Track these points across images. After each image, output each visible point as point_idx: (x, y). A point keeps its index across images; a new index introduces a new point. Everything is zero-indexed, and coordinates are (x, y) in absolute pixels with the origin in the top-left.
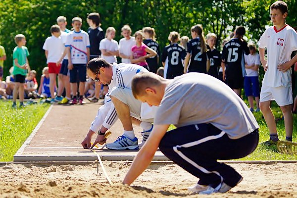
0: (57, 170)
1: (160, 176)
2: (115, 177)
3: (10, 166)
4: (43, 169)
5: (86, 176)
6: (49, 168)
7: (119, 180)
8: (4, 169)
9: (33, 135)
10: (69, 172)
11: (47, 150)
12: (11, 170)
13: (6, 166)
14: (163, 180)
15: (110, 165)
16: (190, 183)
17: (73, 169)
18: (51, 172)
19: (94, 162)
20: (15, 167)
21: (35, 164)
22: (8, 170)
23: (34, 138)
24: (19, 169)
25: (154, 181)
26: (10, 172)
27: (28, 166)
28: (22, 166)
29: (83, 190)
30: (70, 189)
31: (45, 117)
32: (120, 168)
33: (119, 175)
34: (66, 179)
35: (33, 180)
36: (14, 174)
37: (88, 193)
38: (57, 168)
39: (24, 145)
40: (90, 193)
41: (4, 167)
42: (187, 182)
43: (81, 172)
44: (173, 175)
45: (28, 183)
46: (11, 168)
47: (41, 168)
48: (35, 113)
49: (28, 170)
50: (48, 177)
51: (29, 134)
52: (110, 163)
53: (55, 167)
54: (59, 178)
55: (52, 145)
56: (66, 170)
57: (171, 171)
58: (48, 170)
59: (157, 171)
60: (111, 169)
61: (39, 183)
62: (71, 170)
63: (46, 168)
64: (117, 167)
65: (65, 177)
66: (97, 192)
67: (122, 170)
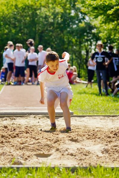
0: (8, 119)
2: (37, 123)
5: (22, 122)
6: (4, 118)
7: (39, 125)
10: (13, 120)
11: (2, 109)
14: (61, 125)
15: (35, 117)
16: (75, 126)
18: (4, 120)
19: (26, 115)
29: (21, 130)
30: (14, 130)
32: (39, 119)
33: (39, 122)
34: (12, 124)
37: (24, 132)
38: (8, 118)
40: (25, 132)
42: (73, 126)
43: (20, 120)
50: (3, 123)
52: (34, 116)
53: (6, 118)
54: (8, 123)
55: (5, 107)
56: (12, 119)
58: (3, 119)
60: (35, 119)
62: (15, 119)
63: (2, 119)
64: (38, 118)
65: (12, 123)
66: (28, 131)
67: (40, 120)
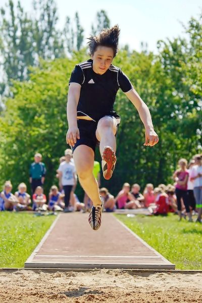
0: (62, 275)
1: (151, 283)
2: (112, 283)
3: (22, 272)
4: (50, 274)
5: (87, 281)
6: (55, 274)
7: (115, 286)
8: (16, 274)
9: (41, 244)
10: (72, 277)
11: (53, 258)
12: (22, 275)
13: (18, 271)
14: (153, 287)
15: (108, 273)
16: (177, 289)
17: (75, 275)
18: (56, 277)
19: (93, 269)
20: (26, 273)
21: (43, 271)
22: (19, 275)
23: (42, 247)
24: (29, 275)
25: (145, 288)
26: (21, 277)
27: (37, 272)
28: (31, 272)
31: (52, 227)
32: (116, 275)
33: (115, 281)
34: (70, 284)
35: (41, 284)
36: (25, 278)
38: (62, 274)
39: (34, 254)
41: (16, 272)
42: (174, 288)
43: (83, 278)
44: (162, 282)
45: (37, 287)
46: (22, 274)
47: (48, 274)
48: (43, 224)
49: (36, 276)
50: (54, 282)
51: (38, 243)
52: (107, 270)
53: (60, 273)
54: (63, 283)
55: (58, 254)
56: (70, 276)
57: (160, 278)
58: (54, 276)
59: (148, 278)
60: (108, 275)
61: (47, 287)
62: (74, 276)
63: (52, 274)
64: (114, 274)
65: (69, 282)
67: (117, 277)
